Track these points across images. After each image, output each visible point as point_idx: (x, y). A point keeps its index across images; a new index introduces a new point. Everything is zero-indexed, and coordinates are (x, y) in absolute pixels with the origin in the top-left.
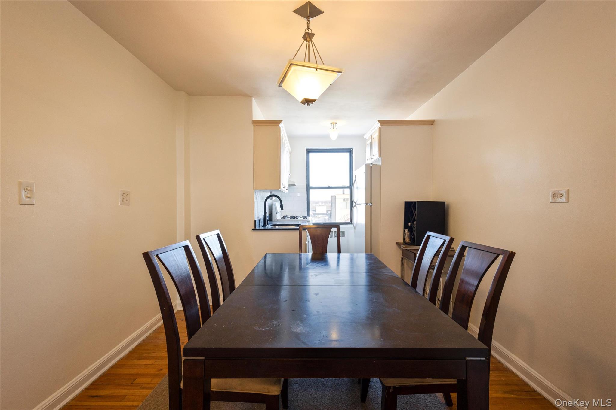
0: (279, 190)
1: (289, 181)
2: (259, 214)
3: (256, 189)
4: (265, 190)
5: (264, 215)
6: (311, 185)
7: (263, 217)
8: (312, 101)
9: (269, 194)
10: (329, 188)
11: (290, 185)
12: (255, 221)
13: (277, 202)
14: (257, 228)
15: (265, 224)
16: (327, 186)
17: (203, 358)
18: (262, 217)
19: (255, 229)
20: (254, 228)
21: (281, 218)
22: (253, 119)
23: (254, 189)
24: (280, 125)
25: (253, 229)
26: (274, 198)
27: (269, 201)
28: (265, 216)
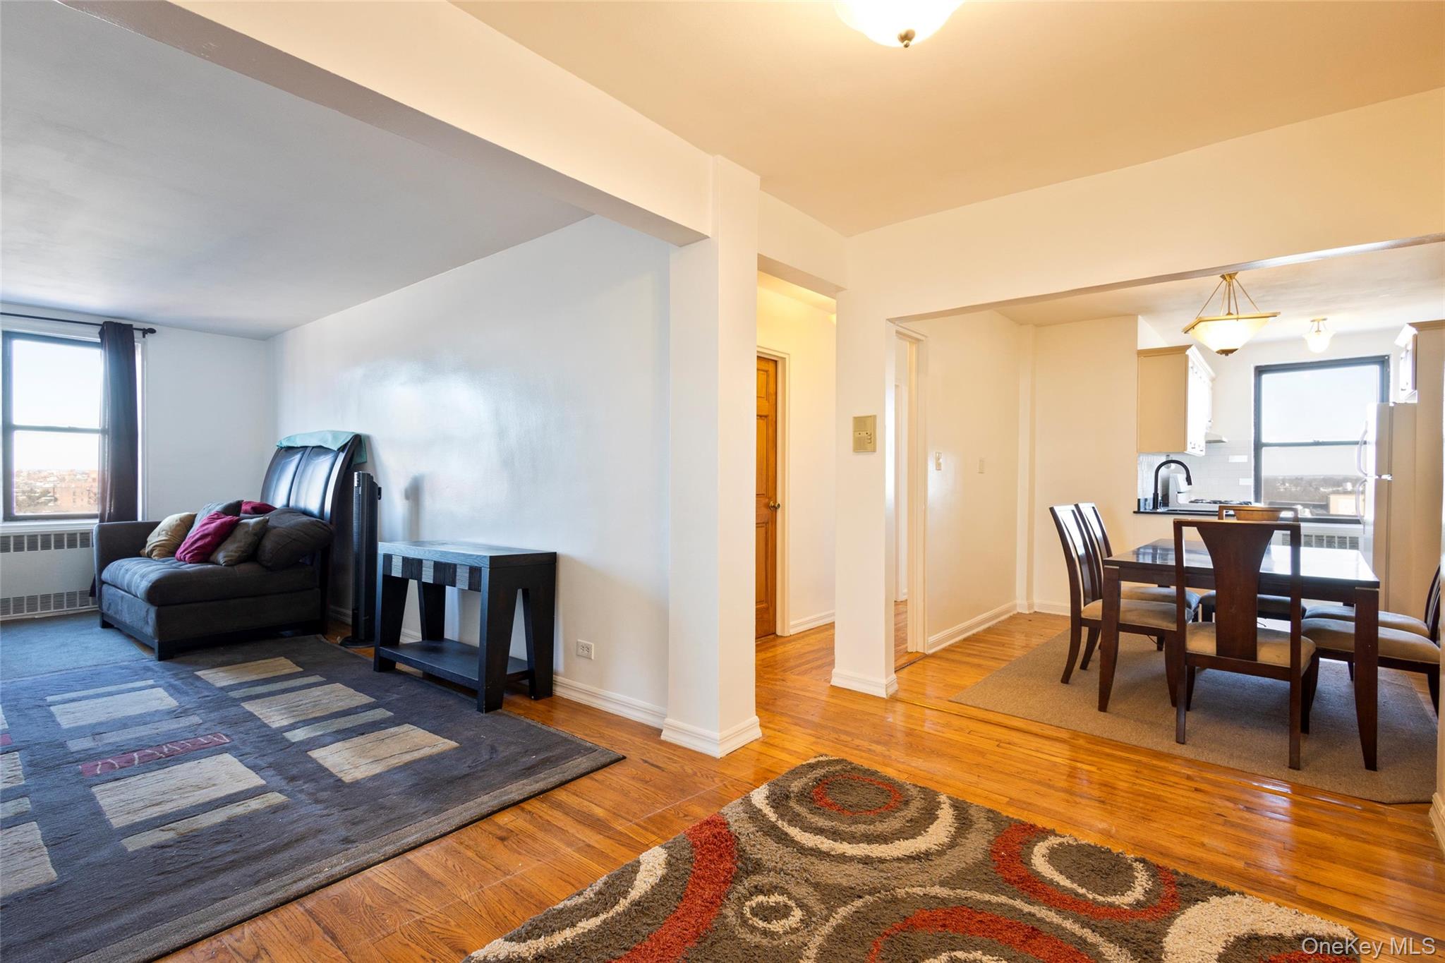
0: (1183, 453)
1: (1207, 434)
2: (1146, 490)
3: (1141, 452)
4: (1159, 453)
5: (1153, 492)
6: (1264, 439)
7: (1152, 496)
8: (1232, 351)
9: (1164, 459)
10: (1317, 444)
11: (1208, 442)
12: (1139, 500)
13: (1179, 473)
14: (1142, 510)
15: (1155, 506)
16: (1311, 441)
17: (1118, 568)
18: (1150, 496)
19: (1138, 512)
20: (1136, 510)
21: (1187, 503)
22: (1139, 348)
23: (1137, 451)
24: (1188, 352)
25: (1135, 512)
26: (1173, 465)
27: (1163, 471)
28: (1156, 495)
